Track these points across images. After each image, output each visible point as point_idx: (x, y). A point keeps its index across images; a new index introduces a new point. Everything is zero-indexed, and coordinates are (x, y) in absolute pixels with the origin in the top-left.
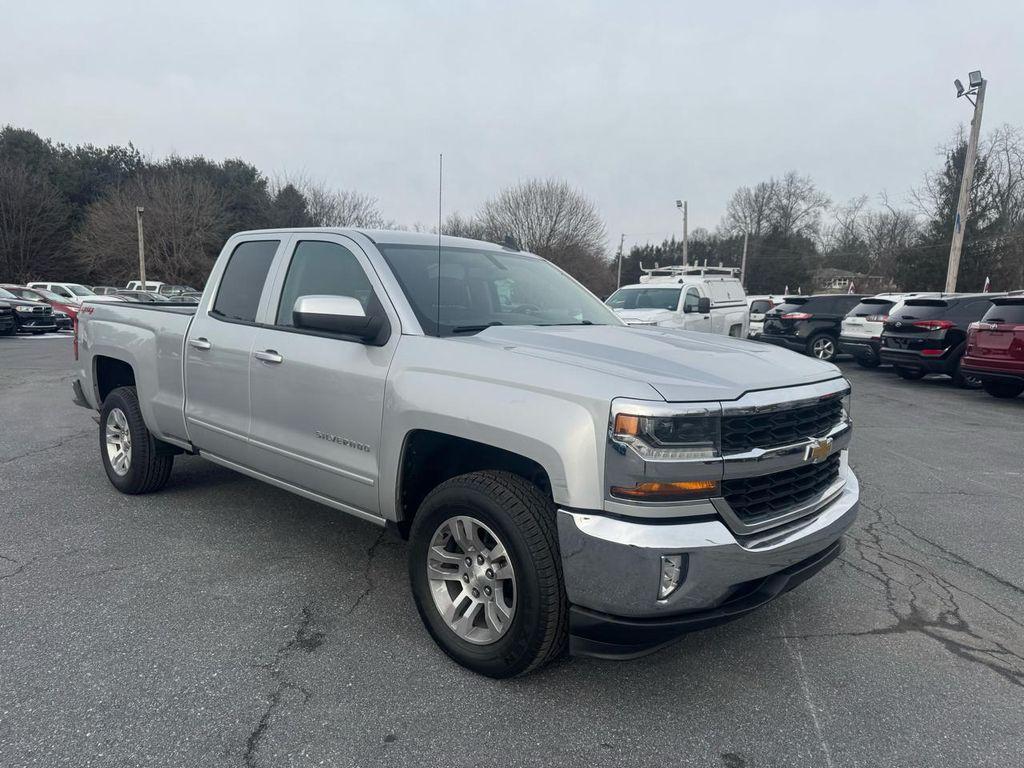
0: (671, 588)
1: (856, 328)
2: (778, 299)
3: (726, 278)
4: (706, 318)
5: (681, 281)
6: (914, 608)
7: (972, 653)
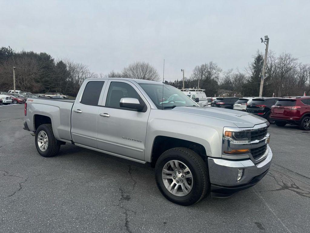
0: (240, 178)
1: (238, 107)
2: (214, 98)
3: (202, 92)
5: (190, 93)
6: (284, 183)
7: (303, 194)
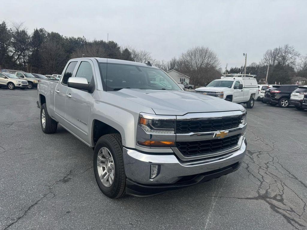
1: (295, 96)
2: (271, 86)
3: (251, 78)
4: (242, 91)
5: (234, 79)
6: (267, 192)
